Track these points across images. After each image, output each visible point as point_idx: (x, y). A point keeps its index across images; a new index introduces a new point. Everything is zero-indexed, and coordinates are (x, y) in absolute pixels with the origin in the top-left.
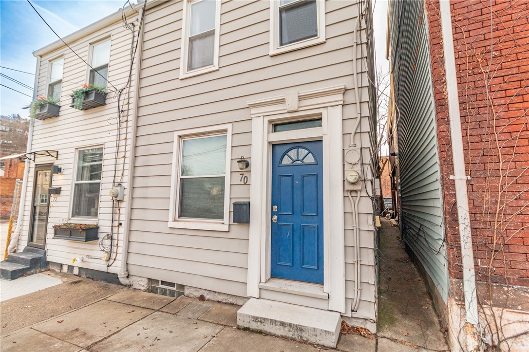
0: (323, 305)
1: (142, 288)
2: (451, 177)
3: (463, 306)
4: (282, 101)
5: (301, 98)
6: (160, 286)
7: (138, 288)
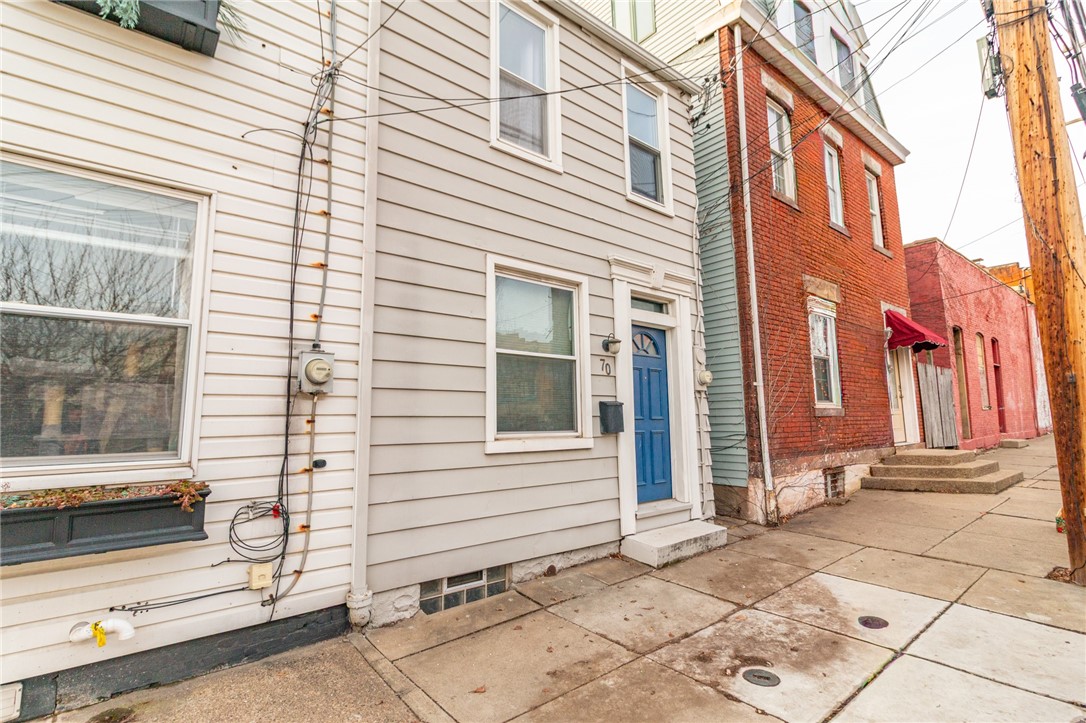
0: (686, 516)
1: (407, 615)
2: (755, 384)
3: (764, 482)
4: (646, 271)
5: (668, 276)
6: (446, 590)
7: (394, 619)
